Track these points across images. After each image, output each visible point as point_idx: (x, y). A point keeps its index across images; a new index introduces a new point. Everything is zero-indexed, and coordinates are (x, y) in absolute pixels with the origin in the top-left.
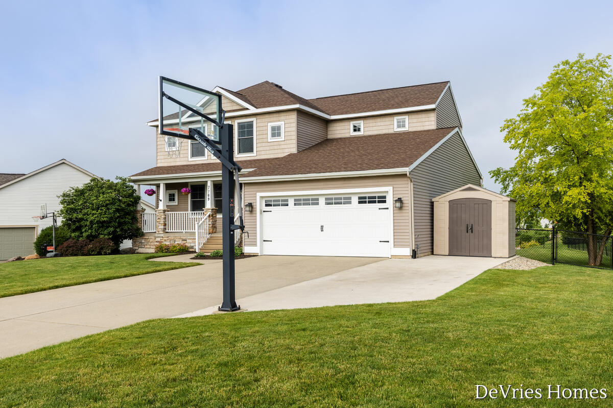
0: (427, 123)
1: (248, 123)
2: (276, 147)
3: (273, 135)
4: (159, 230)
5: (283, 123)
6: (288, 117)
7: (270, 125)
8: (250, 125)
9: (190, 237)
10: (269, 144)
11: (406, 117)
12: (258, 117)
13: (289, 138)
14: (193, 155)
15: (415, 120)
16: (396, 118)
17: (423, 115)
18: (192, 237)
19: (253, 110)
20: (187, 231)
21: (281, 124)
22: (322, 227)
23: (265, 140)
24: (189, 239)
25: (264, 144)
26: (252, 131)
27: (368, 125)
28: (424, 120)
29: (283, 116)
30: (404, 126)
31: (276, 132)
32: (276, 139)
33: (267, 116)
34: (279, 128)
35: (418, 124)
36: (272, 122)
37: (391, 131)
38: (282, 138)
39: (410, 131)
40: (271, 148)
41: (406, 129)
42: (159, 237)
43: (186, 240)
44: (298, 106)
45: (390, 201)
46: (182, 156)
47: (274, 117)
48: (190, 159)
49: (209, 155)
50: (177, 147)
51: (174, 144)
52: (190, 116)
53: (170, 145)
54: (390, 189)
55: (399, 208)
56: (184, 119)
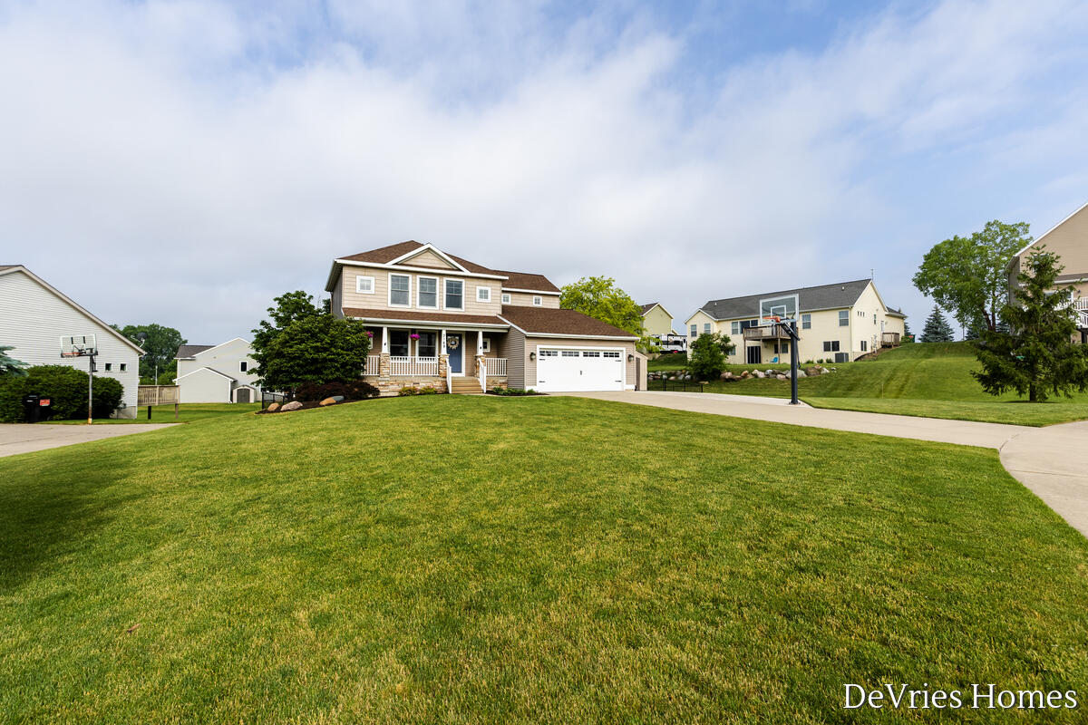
0: (553, 304)
1: (456, 283)
2: (483, 307)
3: (481, 297)
4: (384, 374)
6: (493, 285)
7: (478, 288)
8: (460, 285)
9: (423, 381)
10: (476, 304)
11: (541, 297)
13: (495, 301)
14: (393, 301)
15: (546, 301)
16: (534, 297)
17: (551, 298)
18: (425, 381)
19: (467, 273)
20: (416, 375)
21: (489, 289)
22: (581, 372)
23: (473, 300)
24: (421, 382)
25: (472, 303)
26: (461, 290)
27: (512, 298)
28: (551, 301)
29: (490, 283)
30: (539, 303)
31: (484, 294)
32: (484, 300)
33: (476, 280)
34: (486, 292)
35: (548, 304)
36: (480, 287)
37: (530, 306)
38: (489, 300)
39: (542, 307)
40: (479, 307)
41: (540, 305)
42: (381, 381)
44: (507, 278)
45: (623, 356)
46: (378, 300)
47: (482, 282)
48: (389, 304)
49: (414, 304)
50: (372, 290)
51: (369, 288)
52: (396, 264)
53: (362, 287)
54: (624, 349)
55: (629, 361)
56: (389, 265)
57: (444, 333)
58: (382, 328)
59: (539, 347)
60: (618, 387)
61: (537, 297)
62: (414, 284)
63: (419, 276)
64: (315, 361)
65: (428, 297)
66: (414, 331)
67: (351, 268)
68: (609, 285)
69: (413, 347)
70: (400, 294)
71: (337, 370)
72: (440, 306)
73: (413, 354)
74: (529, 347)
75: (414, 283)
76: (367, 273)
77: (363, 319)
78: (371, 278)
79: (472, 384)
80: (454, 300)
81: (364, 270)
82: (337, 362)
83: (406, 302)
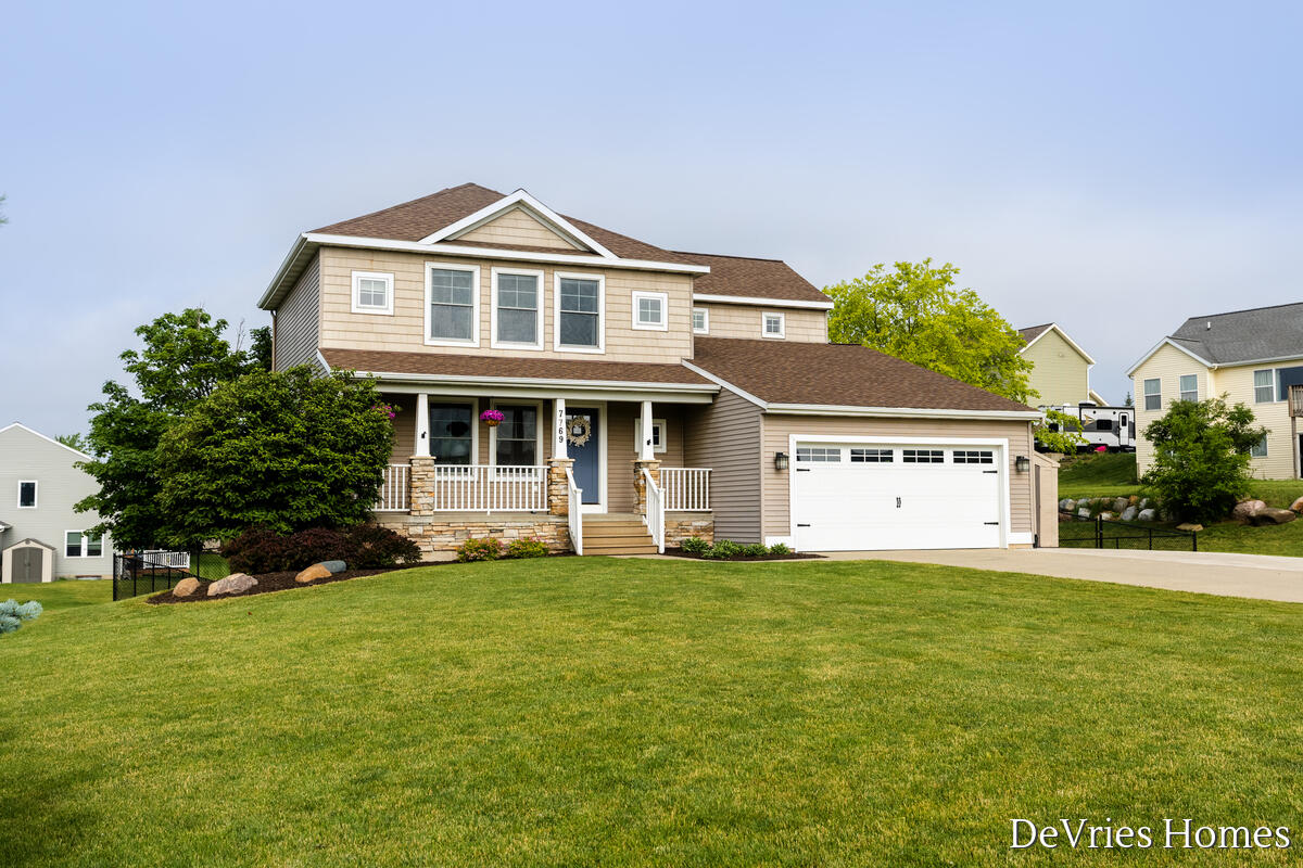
0: (813, 332)
1: (583, 283)
2: (648, 343)
3: (644, 317)
4: (421, 507)
5: (665, 296)
6: (674, 286)
7: (637, 296)
8: (592, 288)
9: (513, 524)
10: (633, 334)
11: (781, 316)
12: (611, 274)
13: (676, 327)
14: (437, 332)
15: (795, 324)
16: (765, 315)
17: (807, 317)
18: (518, 524)
19: (609, 258)
20: (495, 509)
21: (662, 297)
22: (899, 500)
23: (625, 325)
24: (509, 528)
25: (622, 333)
26: (596, 300)
27: (716, 318)
28: (808, 325)
29: (664, 283)
30: (776, 330)
31: (650, 310)
32: (650, 325)
33: (630, 276)
34: (656, 304)
35: (800, 331)
36: (642, 291)
37: (757, 337)
38: (663, 325)
39: (787, 340)
40: (640, 342)
41: (781, 336)
42: (418, 524)
43: (501, 531)
44: (707, 269)
45: (1003, 462)
46: (403, 330)
47: (647, 281)
48: (428, 340)
49: (485, 337)
50: (389, 307)
51: (379, 300)
52: (443, 241)
53: (365, 299)
54: (1004, 441)
55: (1018, 471)
56: (428, 244)
57: (560, 406)
58: (416, 396)
59: (795, 438)
60: (990, 539)
61: (774, 315)
62: (485, 289)
63: (496, 270)
64: (272, 476)
65: (518, 320)
66: (485, 402)
67: (340, 254)
68: (945, 280)
69: (484, 443)
70: (452, 314)
71: (322, 498)
72: (547, 343)
73: (484, 459)
74: (771, 438)
75: (486, 286)
76: (375, 265)
77: (376, 374)
78: (386, 276)
79: (629, 531)
80: (580, 326)
81: (369, 256)
82: (321, 478)
83: (465, 332)
